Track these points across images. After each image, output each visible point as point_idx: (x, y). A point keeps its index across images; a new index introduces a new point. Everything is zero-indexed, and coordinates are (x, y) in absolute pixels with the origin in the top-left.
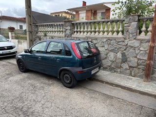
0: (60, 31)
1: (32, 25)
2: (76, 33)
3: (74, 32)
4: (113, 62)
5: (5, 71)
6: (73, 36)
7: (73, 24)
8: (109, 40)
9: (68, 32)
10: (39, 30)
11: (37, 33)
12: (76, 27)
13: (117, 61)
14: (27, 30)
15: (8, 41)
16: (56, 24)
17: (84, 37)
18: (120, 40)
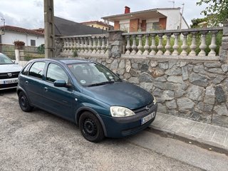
0: (100, 49)
1: (54, 38)
2: (128, 52)
3: (126, 50)
4: (197, 102)
5: (8, 116)
6: (123, 56)
7: (124, 36)
8: (191, 63)
9: (115, 50)
10: (65, 46)
11: (61, 51)
12: (128, 42)
13: (205, 101)
14: (46, 46)
15: (14, 63)
16: (93, 37)
17: (144, 58)
18: (212, 65)
